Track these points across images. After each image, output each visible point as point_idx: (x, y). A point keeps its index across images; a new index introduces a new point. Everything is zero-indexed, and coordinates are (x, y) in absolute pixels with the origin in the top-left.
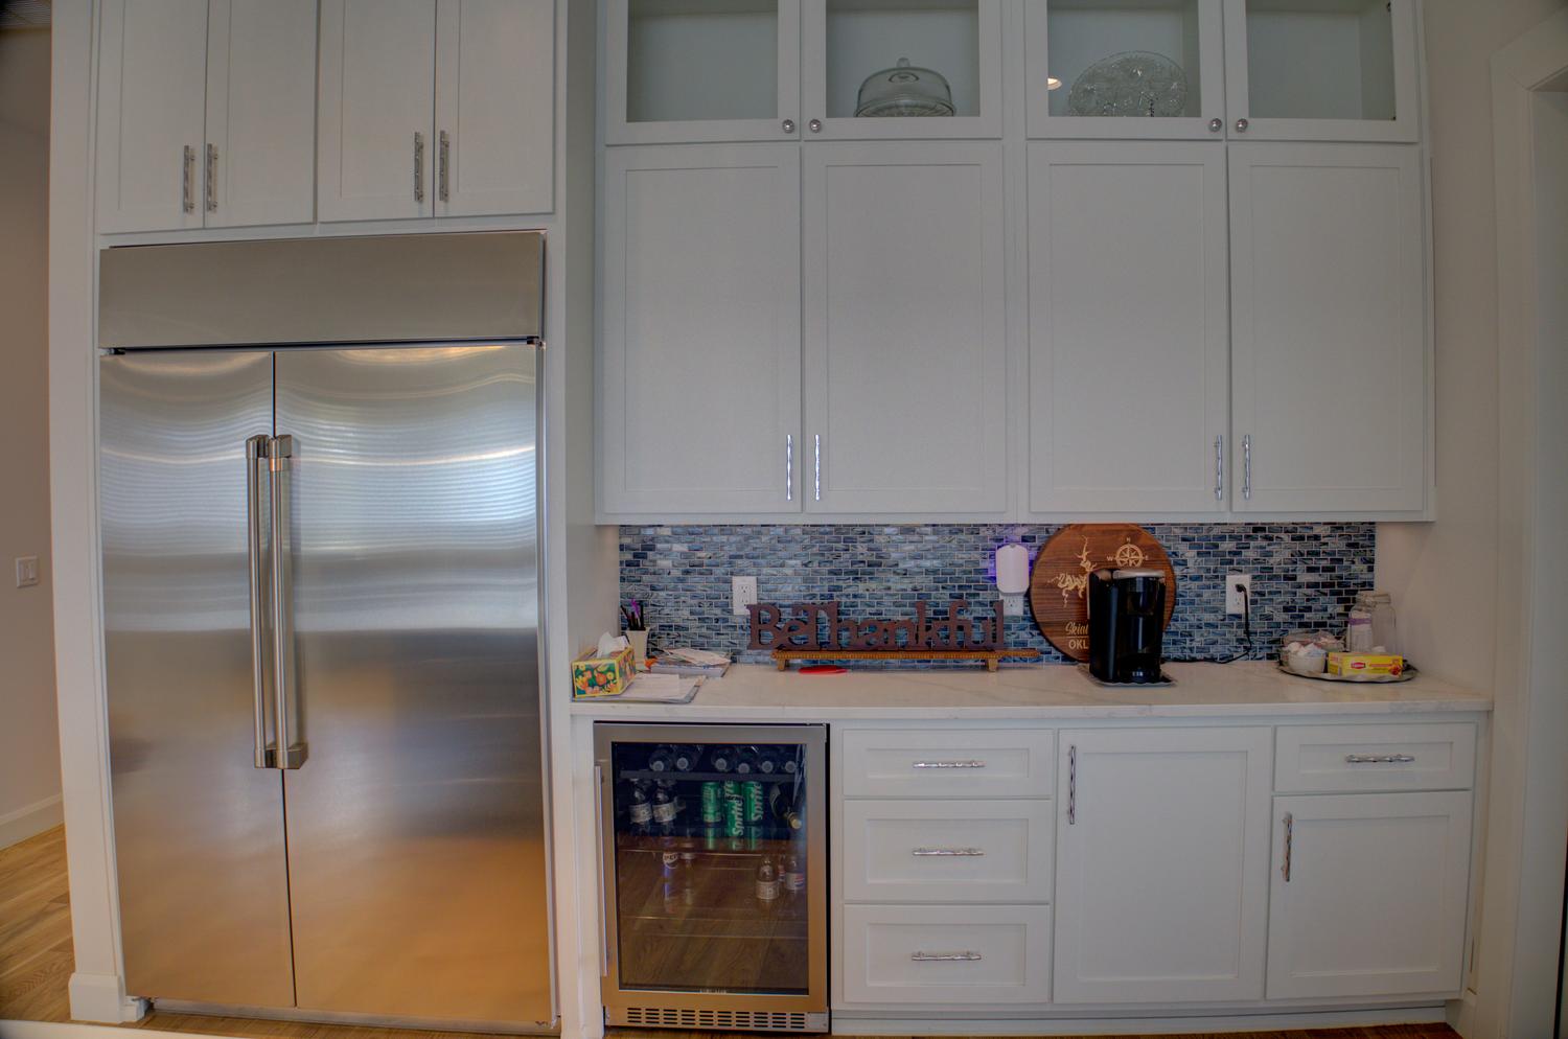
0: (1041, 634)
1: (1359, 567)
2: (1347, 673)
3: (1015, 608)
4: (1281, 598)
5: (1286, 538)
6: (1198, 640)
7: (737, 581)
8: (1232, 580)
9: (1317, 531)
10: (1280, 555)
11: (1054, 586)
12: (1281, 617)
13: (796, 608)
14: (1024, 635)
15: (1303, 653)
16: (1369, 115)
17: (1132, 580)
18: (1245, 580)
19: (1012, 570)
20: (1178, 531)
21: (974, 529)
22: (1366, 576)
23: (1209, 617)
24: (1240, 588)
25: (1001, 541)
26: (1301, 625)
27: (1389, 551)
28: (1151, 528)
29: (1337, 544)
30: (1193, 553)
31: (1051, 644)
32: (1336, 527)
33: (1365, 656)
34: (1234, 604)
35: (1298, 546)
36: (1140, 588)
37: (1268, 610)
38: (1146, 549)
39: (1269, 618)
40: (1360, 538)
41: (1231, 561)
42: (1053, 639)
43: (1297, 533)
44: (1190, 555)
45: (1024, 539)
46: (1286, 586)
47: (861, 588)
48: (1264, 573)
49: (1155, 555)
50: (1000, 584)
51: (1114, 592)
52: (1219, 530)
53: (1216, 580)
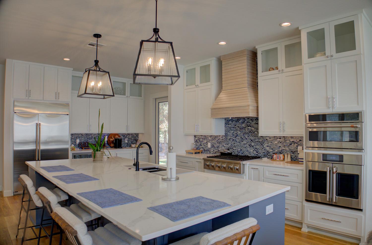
0: (108, 145)
1: (137, 138)
3: (106, 142)
4: (130, 141)
6: (123, 145)
7: (77, 140)
8: (126, 139)
9: (133, 134)
10: (130, 137)
11: (110, 140)
12: (131, 143)
13: (84, 143)
14: (107, 145)
15: (133, 146)
16: (139, 96)
17: (119, 139)
18: (127, 139)
20: (121, 134)
22: (138, 139)
23: (124, 143)
24: (127, 140)
25: (104, 136)
26: (133, 144)
27: (140, 136)
29: (135, 136)
30: (122, 137)
31: (109, 146)
32: (135, 134)
34: (126, 142)
35: (132, 136)
36: (120, 139)
38: (118, 136)
39: (129, 143)
40: (137, 135)
41: (126, 137)
42: (110, 145)
43: (132, 134)
45: (107, 135)
46: (131, 140)
47: (90, 140)
48: (129, 138)
49: (119, 137)
51: (117, 140)
52: (125, 134)
53: (125, 139)
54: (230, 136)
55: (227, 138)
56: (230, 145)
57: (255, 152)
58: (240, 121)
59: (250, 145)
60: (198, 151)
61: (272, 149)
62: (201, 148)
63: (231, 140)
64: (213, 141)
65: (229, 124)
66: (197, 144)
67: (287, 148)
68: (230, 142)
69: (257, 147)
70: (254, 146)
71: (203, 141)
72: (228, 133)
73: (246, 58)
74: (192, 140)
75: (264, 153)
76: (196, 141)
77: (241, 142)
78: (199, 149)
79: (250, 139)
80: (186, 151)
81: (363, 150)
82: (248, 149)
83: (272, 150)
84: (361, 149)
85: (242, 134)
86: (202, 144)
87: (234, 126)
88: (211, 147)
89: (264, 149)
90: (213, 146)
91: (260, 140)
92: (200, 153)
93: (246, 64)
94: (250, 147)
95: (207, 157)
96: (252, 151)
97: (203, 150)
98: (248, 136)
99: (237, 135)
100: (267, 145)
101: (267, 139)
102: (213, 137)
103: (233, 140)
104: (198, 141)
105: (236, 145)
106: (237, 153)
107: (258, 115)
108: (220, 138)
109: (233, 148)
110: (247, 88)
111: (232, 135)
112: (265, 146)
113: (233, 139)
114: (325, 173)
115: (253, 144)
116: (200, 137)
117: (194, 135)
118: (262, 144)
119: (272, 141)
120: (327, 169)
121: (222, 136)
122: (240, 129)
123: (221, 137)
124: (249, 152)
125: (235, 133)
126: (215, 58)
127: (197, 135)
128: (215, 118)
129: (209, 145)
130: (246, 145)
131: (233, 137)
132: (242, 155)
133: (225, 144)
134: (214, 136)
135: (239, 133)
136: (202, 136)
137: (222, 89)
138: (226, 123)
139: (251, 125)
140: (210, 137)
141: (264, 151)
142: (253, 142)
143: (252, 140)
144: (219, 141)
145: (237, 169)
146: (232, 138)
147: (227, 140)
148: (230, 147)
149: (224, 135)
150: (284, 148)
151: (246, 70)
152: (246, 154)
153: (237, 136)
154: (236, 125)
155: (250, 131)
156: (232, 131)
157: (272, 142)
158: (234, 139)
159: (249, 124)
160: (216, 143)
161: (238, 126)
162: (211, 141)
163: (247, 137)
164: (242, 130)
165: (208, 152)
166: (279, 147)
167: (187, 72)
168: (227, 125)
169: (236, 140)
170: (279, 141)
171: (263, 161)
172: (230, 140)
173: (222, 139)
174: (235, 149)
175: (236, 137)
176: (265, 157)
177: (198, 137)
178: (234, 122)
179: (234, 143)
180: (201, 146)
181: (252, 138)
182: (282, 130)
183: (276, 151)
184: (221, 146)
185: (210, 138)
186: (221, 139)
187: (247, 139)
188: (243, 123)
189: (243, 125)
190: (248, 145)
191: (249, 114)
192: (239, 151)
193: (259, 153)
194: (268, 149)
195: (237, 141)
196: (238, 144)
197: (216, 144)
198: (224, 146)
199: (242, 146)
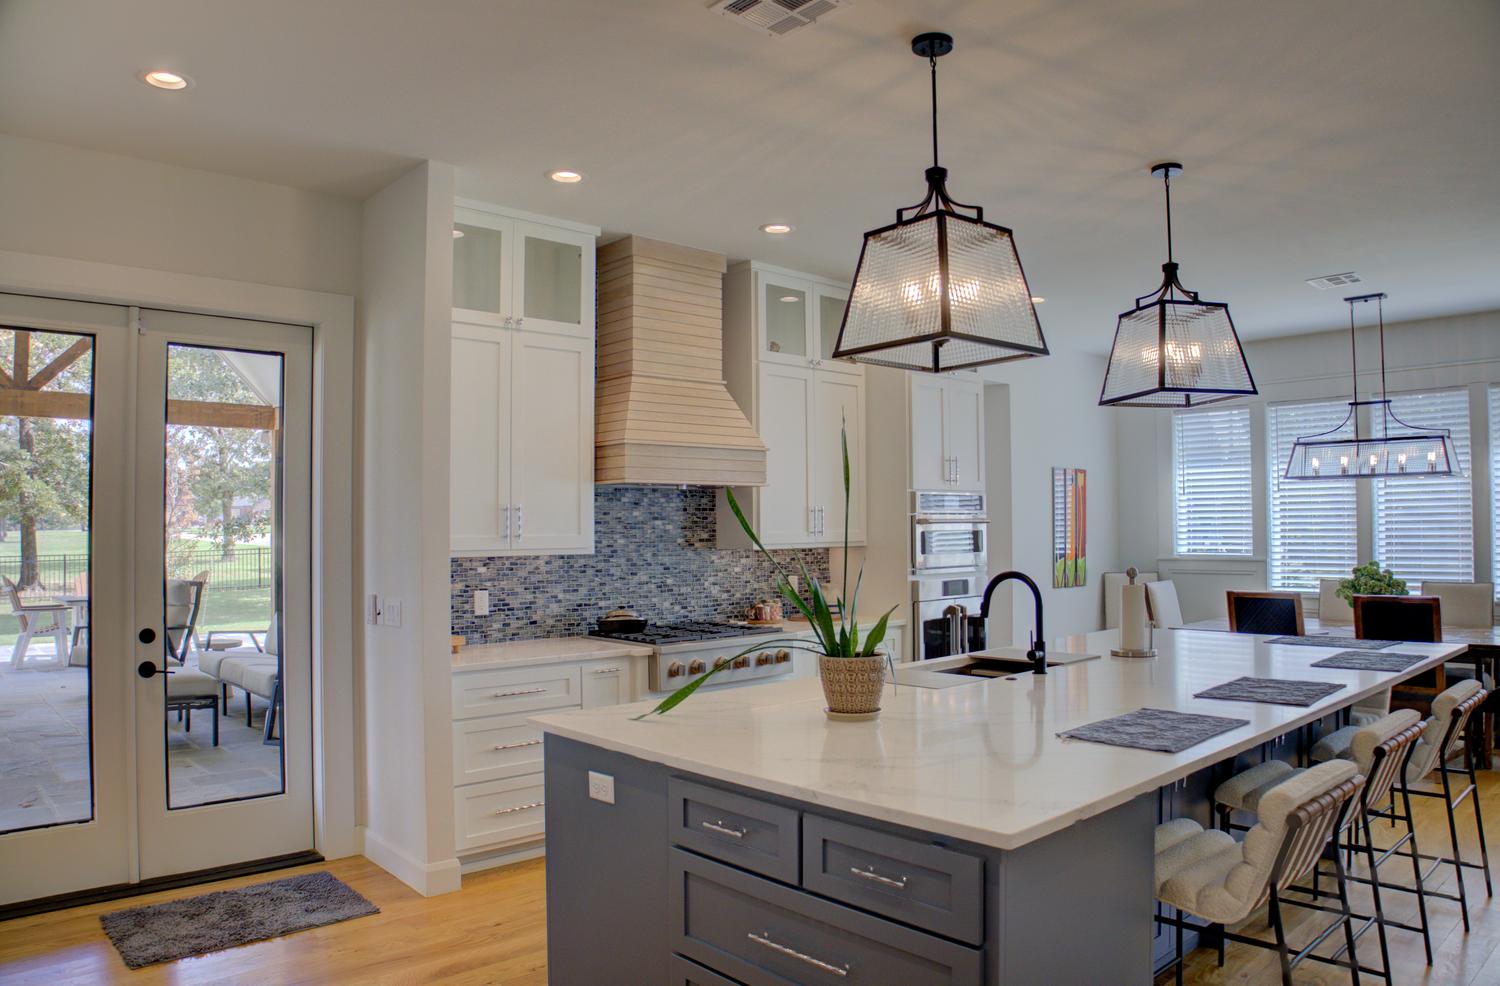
55: (572, 567)
56: (583, 591)
57: (677, 608)
59: (660, 587)
61: (728, 591)
63: (589, 572)
64: (502, 584)
67: (764, 585)
68: (582, 581)
69: (683, 590)
70: (675, 588)
75: (704, 606)
77: (630, 577)
79: (662, 564)
82: (653, 600)
83: (725, 596)
85: (632, 547)
87: (602, 516)
88: (493, 609)
89: (703, 595)
90: (500, 606)
91: (694, 567)
94: (661, 591)
96: (667, 604)
98: (654, 555)
99: (615, 551)
100: (712, 579)
101: (713, 562)
102: (504, 564)
103: (597, 571)
105: (606, 589)
108: (537, 568)
109: (597, 604)
110: (724, 388)
112: (706, 584)
113: (599, 568)
115: (669, 581)
118: (699, 577)
119: (729, 567)
122: (625, 528)
123: (541, 563)
124: (656, 611)
129: (482, 605)
130: (645, 587)
131: (596, 560)
133: (563, 591)
134: (508, 558)
135: (622, 541)
139: (664, 515)
140: (484, 565)
141: (703, 602)
142: (671, 573)
143: (668, 568)
144: (534, 578)
146: (591, 562)
147: (571, 573)
148: (588, 602)
150: (756, 586)
153: (612, 556)
155: (662, 536)
157: (726, 570)
158: (601, 566)
159: (655, 509)
160: (522, 590)
161: (619, 515)
162: (488, 584)
163: (648, 556)
164: (633, 532)
165: (477, 636)
166: (746, 582)
169: (608, 570)
172: (584, 572)
173: (547, 572)
175: (609, 561)
179: (601, 584)
181: (667, 560)
183: (738, 595)
184: (541, 600)
185: (481, 570)
186: (544, 568)
187: (650, 565)
189: (636, 513)
190: (653, 586)
193: (689, 609)
194: (715, 590)
195: (613, 575)
196: (618, 585)
197: (517, 593)
198: (560, 601)
199: (633, 592)
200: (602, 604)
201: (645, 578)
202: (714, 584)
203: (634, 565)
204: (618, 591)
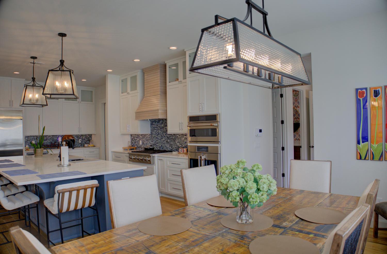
2: (90, 146)
3: (60, 143)
5: (84, 136)
6: (77, 145)
8: (80, 140)
9: (87, 135)
10: (84, 138)
12: (84, 143)
15: (86, 145)
18: (81, 140)
19: (60, 139)
20: (75, 136)
21: (56, 136)
22: (91, 139)
23: (78, 143)
25: (58, 137)
26: (86, 143)
27: (93, 136)
28: (72, 135)
29: (89, 136)
33: (91, 145)
34: (80, 142)
37: (83, 142)
38: (72, 137)
40: (90, 136)
41: (80, 138)
43: (85, 135)
44: (76, 138)
45: (61, 137)
47: (45, 142)
48: (83, 139)
49: (73, 138)
50: (59, 141)
52: (78, 135)
53: (78, 140)
54: (154, 135)
55: (152, 137)
56: (154, 142)
57: (170, 147)
58: (160, 122)
60: (132, 148)
61: (181, 144)
62: (136, 145)
63: (155, 138)
64: (143, 139)
65: (153, 125)
66: (133, 142)
68: (154, 140)
69: (172, 143)
70: (170, 143)
71: (136, 139)
72: (153, 132)
73: (159, 71)
74: (129, 139)
75: (176, 148)
76: (132, 140)
77: (161, 139)
78: (134, 146)
80: (123, 148)
81: (219, 143)
82: (166, 145)
83: (181, 145)
84: (218, 141)
85: (162, 133)
86: (136, 142)
89: (176, 145)
90: (143, 143)
91: (173, 138)
92: (135, 149)
93: (159, 75)
94: (167, 143)
95: (132, 152)
96: (168, 146)
97: (137, 147)
98: (166, 134)
99: (159, 134)
100: (178, 141)
101: (177, 137)
103: (156, 138)
104: (133, 139)
105: (158, 141)
106: (159, 148)
107: (167, 118)
110: (159, 95)
111: (155, 134)
112: (176, 142)
114: (197, 160)
115: (169, 141)
116: (135, 136)
117: (131, 135)
118: (174, 140)
119: (181, 138)
120: (198, 157)
121: (149, 135)
122: (160, 128)
124: (166, 147)
125: (157, 132)
126: (140, 70)
127: (133, 134)
128: (141, 120)
129: (141, 143)
130: (165, 141)
132: (162, 150)
133: (151, 141)
134: (144, 135)
135: (160, 131)
136: (136, 135)
137: (144, 96)
138: (151, 124)
142: (169, 139)
143: (168, 138)
144: (147, 139)
145: (149, 161)
146: (155, 136)
149: (150, 133)
151: (159, 80)
152: (165, 149)
154: (157, 126)
156: (155, 131)
158: (157, 137)
160: (145, 141)
161: (159, 126)
162: (142, 139)
163: (165, 135)
164: (162, 129)
165: (140, 148)
166: (186, 142)
167: (122, 81)
168: (152, 126)
169: (158, 138)
170: (185, 138)
171: (173, 154)
173: (149, 138)
174: (158, 146)
175: (157, 136)
176: (177, 151)
177: (133, 136)
178: (156, 123)
179: (157, 140)
180: (135, 144)
181: (168, 136)
182: (181, 129)
183: (184, 146)
184: (148, 143)
185: (141, 137)
186: (148, 137)
187: (165, 137)
188: (162, 123)
189: (162, 125)
191: (158, 117)
192: (160, 147)
193: (172, 148)
194: (178, 144)
196: (159, 141)
198: (150, 143)
199: (162, 143)
200: (157, 145)
201: (164, 140)
202: (178, 142)
203: (162, 137)
204: (159, 142)
